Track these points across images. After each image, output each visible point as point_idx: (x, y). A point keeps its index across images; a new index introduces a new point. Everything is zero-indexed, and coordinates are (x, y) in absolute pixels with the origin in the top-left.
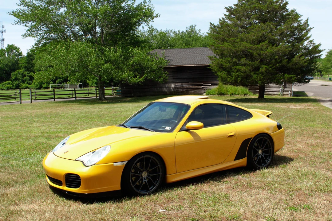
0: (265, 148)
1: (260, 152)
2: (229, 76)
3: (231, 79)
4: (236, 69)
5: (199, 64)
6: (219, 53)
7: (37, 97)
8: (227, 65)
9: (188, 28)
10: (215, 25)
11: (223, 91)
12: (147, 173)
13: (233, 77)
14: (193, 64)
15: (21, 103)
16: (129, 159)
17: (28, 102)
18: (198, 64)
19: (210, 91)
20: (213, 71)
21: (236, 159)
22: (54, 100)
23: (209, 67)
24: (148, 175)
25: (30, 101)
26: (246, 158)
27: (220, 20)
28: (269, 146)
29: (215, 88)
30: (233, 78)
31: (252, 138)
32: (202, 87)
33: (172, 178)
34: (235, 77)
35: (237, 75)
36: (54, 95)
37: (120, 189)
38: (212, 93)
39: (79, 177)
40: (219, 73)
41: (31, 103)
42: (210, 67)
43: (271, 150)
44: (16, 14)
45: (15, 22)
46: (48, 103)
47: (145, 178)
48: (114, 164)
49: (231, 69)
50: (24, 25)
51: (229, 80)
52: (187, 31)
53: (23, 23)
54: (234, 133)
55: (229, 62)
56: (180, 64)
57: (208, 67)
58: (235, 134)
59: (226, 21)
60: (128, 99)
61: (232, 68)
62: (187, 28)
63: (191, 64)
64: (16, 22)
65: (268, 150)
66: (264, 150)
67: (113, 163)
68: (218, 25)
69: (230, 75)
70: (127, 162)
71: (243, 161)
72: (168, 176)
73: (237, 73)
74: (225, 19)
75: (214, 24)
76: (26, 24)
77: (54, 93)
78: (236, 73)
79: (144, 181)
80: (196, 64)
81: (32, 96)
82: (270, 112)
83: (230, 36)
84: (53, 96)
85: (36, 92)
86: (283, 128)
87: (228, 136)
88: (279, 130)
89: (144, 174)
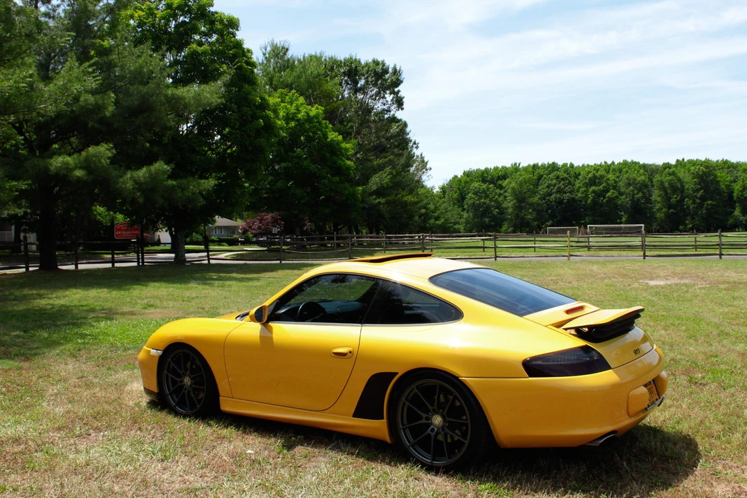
16: (163, 348)
21: (357, 413)
26: (385, 420)
31: (398, 373)
37: (157, 390)
48: (152, 350)
54: (350, 349)
58: (350, 352)
70: (160, 353)
71: (377, 427)
72: (220, 397)
88: (530, 378)
89: (187, 380)
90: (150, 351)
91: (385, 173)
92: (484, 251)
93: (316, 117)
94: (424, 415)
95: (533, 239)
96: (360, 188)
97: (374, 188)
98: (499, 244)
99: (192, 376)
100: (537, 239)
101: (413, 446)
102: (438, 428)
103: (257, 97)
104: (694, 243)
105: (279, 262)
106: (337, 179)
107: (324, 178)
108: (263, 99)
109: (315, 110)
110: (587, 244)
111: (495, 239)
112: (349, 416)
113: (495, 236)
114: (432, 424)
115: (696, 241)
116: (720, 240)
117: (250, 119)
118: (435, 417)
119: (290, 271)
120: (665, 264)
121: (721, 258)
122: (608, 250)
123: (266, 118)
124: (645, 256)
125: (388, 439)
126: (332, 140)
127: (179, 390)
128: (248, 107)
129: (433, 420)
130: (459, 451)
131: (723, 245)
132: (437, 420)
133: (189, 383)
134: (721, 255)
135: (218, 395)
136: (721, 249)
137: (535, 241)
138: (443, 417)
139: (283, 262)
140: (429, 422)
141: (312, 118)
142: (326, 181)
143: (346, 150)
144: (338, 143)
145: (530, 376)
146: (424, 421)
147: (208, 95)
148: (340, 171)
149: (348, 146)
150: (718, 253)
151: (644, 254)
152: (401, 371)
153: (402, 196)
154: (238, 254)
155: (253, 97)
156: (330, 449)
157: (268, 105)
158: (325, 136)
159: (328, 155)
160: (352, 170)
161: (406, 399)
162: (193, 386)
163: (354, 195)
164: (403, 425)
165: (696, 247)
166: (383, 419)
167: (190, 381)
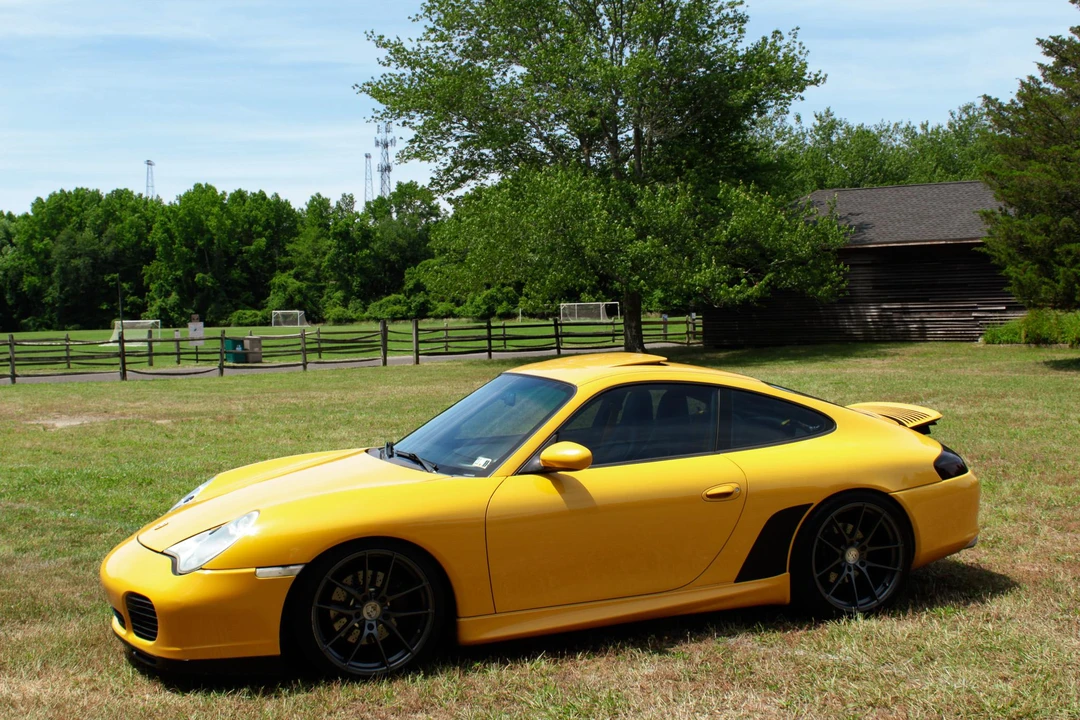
0: (870, 544)
1: (852, 556)
2: (1046, 280)
3: (1054, 288)
4: (1069, 253)
5: (964, 236)
6: (1011, 200)
7: (449, 344)
8: (1037, 240)
9: (957, 114)
10: (1000, 104)
11: (1045, 331)
12: (382, 607)
13: (1058, 282)
14: (942, 237)
15: (385, 363)
16: (308, 558)
17: (408, 360)
18: (958, 237)
19: (1000, 330)
20: (995, 262)
21: (744, 575)
22: (490, 356)
23: (979, 249)
24: (385, 616)
25: (412, 357)
26: (787, 575)
27: (1023, 84)
28: (890, 534)
29: (1017, 319)
30: (1060, 287)
31: (811, 504)
32: (974, 314)
33: (476, 629)
34: (1068, 282)
35: (1075, 274)
36: (489, 338)
37: (277, 651)
38: (1005, 338)
39: (152, 606)
40: (1011, 270)
41: (417, 362)
42: (985, 249)
43: (897, 549)
44: (377, 92)
45: (373, 113)
46: (465, 365)
47: (374, 623)
48: (259, 570)
49: (1054, 254)
50: (400, 121)
51: (1046, 293)
52: (951, 125)
53: (399, 116)
54: (735, 486)
55: (1046, 229)
56: (899, 239)
57: (975, 249)
58: (738, 489)
59: (1044, 85)
60: (722, 355)
61: (1057, 250)
62: (952, 114)
63: (935, 238)
64: (378, 115)
65: (890, 549)
66: (869, 549)
67: (254, 570)
68: (1013, 102)
69: (1049, 277)
70: (300, 567)
71: (776, 587)
72: (462, 620)
73: (1074, 270)
74: (1041, 79)
75: (997, 99)
76: (407, 120)
77: (489, 332)
78: (1071, 267)
79: (367, 631)
80: (951, 237)
81: (418, 342)
82: (933, 414)
83: (1049, 139)
84: (485, 343)
85: (447, 330)
86: (969, 473)
87: (710, 496)
88: (944, 481)
89: (370, 609)
90: (253, 573)
94: (839, 553)
112: (730, 582)
114: (847, 561)
118: (848, 552)
121: (14, 381)
125: (788, 599)
129: (848, 556)
133: (375, 613)
134: (14, 377)
135: (456, 618)
140: (845, 559)
145: (944, 479)
150: (9, 373)
152: (816, 501)
166: (785, 571)
167: (378, 608)
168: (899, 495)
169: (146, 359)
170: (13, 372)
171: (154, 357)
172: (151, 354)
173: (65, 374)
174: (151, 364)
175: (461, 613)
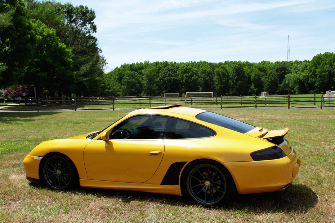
16: (44, 155)
21: (163, 183)
26: (179, 185)
31: (187, 162)
37: (38, 178)
48: (35, 157)
54: (160, 151)
58: (160, 153)
87: (151, 154)
89: (59, 172)
90: (34, 157)
91: (89, 65)
92: (140, 105)
93: (52, 34)
94: (201, 181)
95: (164, 99)
96: (75, 73)
97: (82, 73)
98: (152, 102)
99: (62, 169)
100: (166, 99)
101: (195, 197)
102: (208, 187)
103: (27, 22)
104: (240, 101)
105: (37, 111)
106: (64, 68)
107: (57, 67)
108: (29, 23)
109: (52, 31)
110: (190, 102)
111: (150, 99)
112: (159, 184)
113: (150, 98)
114: (204, 185)
115: (241, 100)
116: (256, 100)
117: (23, 34)
118: (206, 182)
119: (47, 116)
120: (233, 111)
121: (256, 108)
122: (201, 104)
123: (31, 34)
124: (222, 107)
125: (180, 194)
126: (61, 47)
127: (53, 177)
128: (21, 28)
129: (205, 184)
130: (220, 197)
131: (257, 102)
132: (207, 183)
133: (60, 173)
134: (256, 107)
135: (79, 178)
136: (256, 104)
137: (165, 100)
138: (211, 182)
139: (39, 111)
140: (203, 184)
141: (51, 35)
142: (58, 69)
143: (68, 52)
144: (64, 48)
145: (254, 160)
146: (201, 184)
147: (4, 21)
148: (65, 63)
149: (69, 50)
151: (222, 106)
152: (189, 161)
153: (95, 77)
154: (8, 107)
155: (24, 22)
156: (149, 201)
157: (32, 27)
158: (58, 46)
159: (59, 55)
160: (71, 63)
161: (191, 174)
162: (63, 174)
163: (72, 76)
164: (190, 187)
165: (241, 103)
166: (178, 184)
167: (60, 172)
168: (226, 164)
169: (313, 103)
170: (256, 105)
171: (316, 102)
172: (315, 101)
173: (271, 106)
174: (315, 105)
175: (80, 177)
